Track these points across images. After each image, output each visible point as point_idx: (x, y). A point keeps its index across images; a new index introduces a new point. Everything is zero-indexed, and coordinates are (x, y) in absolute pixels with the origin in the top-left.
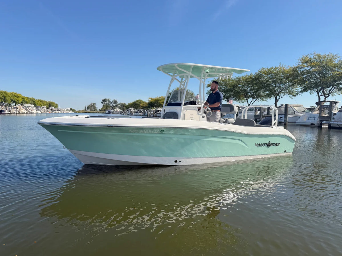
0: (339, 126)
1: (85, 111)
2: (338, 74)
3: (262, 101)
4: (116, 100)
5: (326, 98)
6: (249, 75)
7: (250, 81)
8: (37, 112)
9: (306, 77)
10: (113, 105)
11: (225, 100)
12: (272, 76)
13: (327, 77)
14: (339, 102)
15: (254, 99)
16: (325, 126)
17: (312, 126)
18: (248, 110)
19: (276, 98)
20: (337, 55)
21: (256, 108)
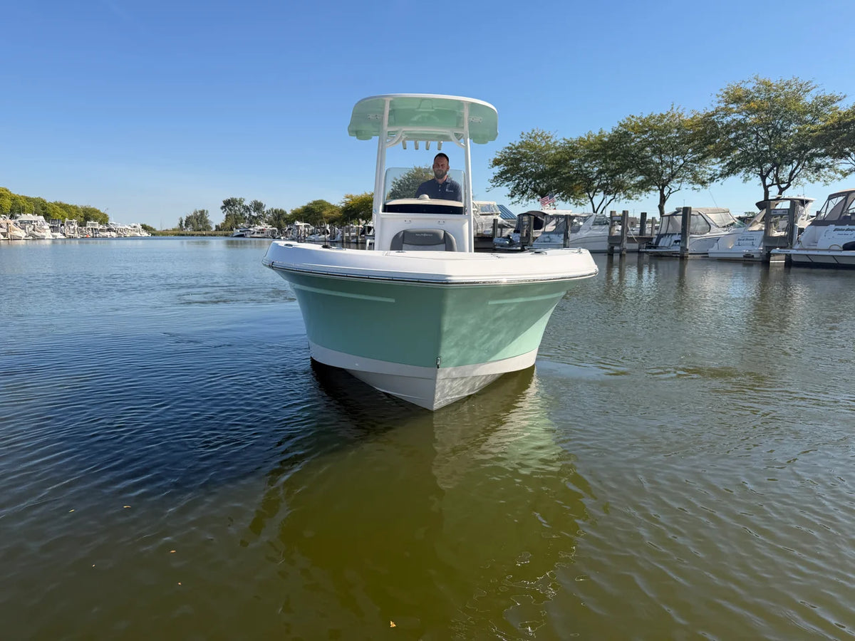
0: (809, 261)
1: (182, 232)
2: (812, 132)
3: (625, 200)
4: (259, 201)
5: (781, 190)
6: (597, 134)
7: (598, 151)
8: (53, 236)
9: (735, 139)
10: (253, 214)
11: (536, 200)
12: (651, 136)
13: (785, 138)
14: (812, 201)
15: (608, 196)
16: (777, 261)
17: (747, 261)
18: (595, 224)
19: (662, 191)
20: (811, 82)
21: (614, 218)
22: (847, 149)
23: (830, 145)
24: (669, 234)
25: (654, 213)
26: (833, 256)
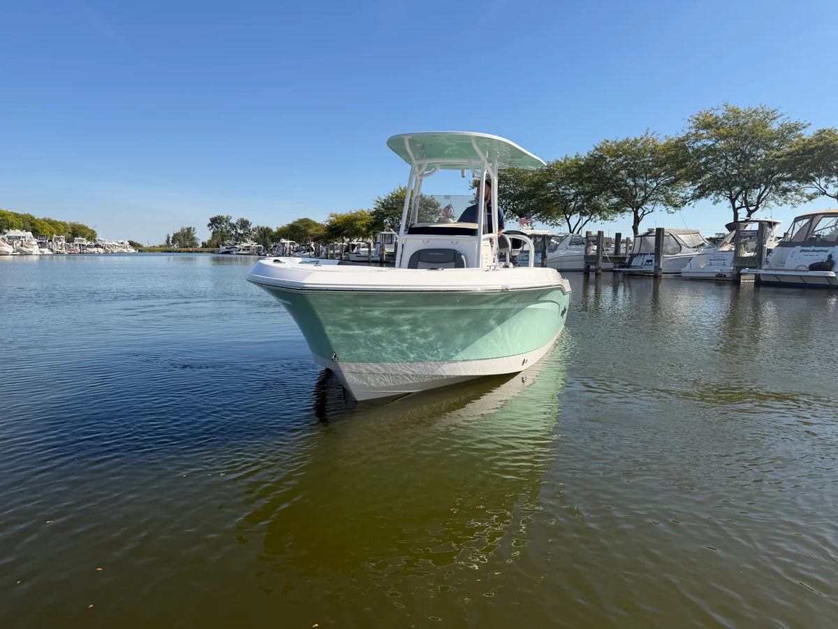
0: (777, 280)
1: (168, 249)
2: (778, 157)
3: (602, 221)
4: (245, 219)
5: (750, 212)
6: (573, 158)
7: (574, 173)
8: (41, 252)
9: (705, 163)
10: (239, 231)
11: (515, 220)
12: (625, 160)
13: (753, 163)
14: (779, 223)
15: (584, 217)
16: (747, 280)
17: (719, 280)
18: (571, 244)
19: (636, 213)
20: (777, 110)
21: (590, 239)
22: (812, 174)
23: (796, 170)
24: (641, 254)
25: (628, 234)
26: (800, 276)
